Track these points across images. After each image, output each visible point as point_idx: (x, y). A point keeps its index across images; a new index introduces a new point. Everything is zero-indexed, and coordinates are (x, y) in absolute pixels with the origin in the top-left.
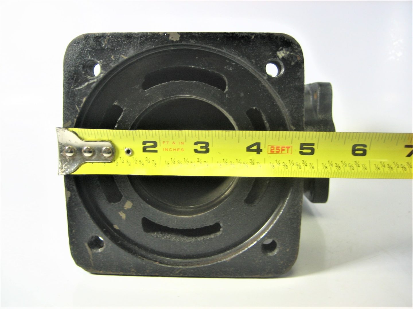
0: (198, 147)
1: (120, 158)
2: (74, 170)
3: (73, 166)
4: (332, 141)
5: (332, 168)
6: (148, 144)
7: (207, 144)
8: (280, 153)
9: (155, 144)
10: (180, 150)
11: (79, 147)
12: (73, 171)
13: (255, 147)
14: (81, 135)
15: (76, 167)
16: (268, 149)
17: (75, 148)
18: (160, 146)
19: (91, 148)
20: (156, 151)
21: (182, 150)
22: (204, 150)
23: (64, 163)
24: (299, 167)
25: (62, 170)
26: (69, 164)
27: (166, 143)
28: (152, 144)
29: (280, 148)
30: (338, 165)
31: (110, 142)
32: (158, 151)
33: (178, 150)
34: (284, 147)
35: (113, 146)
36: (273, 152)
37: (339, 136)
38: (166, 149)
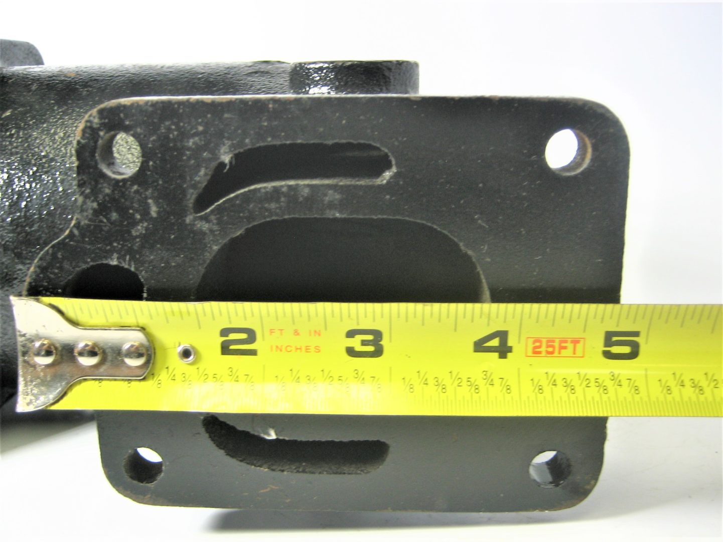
0: (356, 343)
1: (167, 368)
2: (54, 399)
3: (52, 389)
4: (682, 326)
5: (683, 390)
6: (233, 336)
7: (378, 335)
8: (556, 354)
9: (251, 336)
10: (312, 349)
11: (68, 342)
12: (52, 401)
13: (495, 342)
14: (71, 314)
15: (60, 392)
16: (526, 345)
17: (58, 345)
18: (263, 339)
19: (95, 345)
20: (253, 353)
21: (318, 349)
22: (371, 349)
23: (32, 381)
24: (602, 390)
25: (25, 398)
26: (44, 383)
27: (277, 333)
28: (243, 336)
29: (556, 344)
30: (696, 383)
31: (143, 329)
32: (259, 353)
33: (307, 349)
34: (566, 342)
35: (148, 341)
36: (540, 353)
37: (701, 315)
38: (277, 347)
